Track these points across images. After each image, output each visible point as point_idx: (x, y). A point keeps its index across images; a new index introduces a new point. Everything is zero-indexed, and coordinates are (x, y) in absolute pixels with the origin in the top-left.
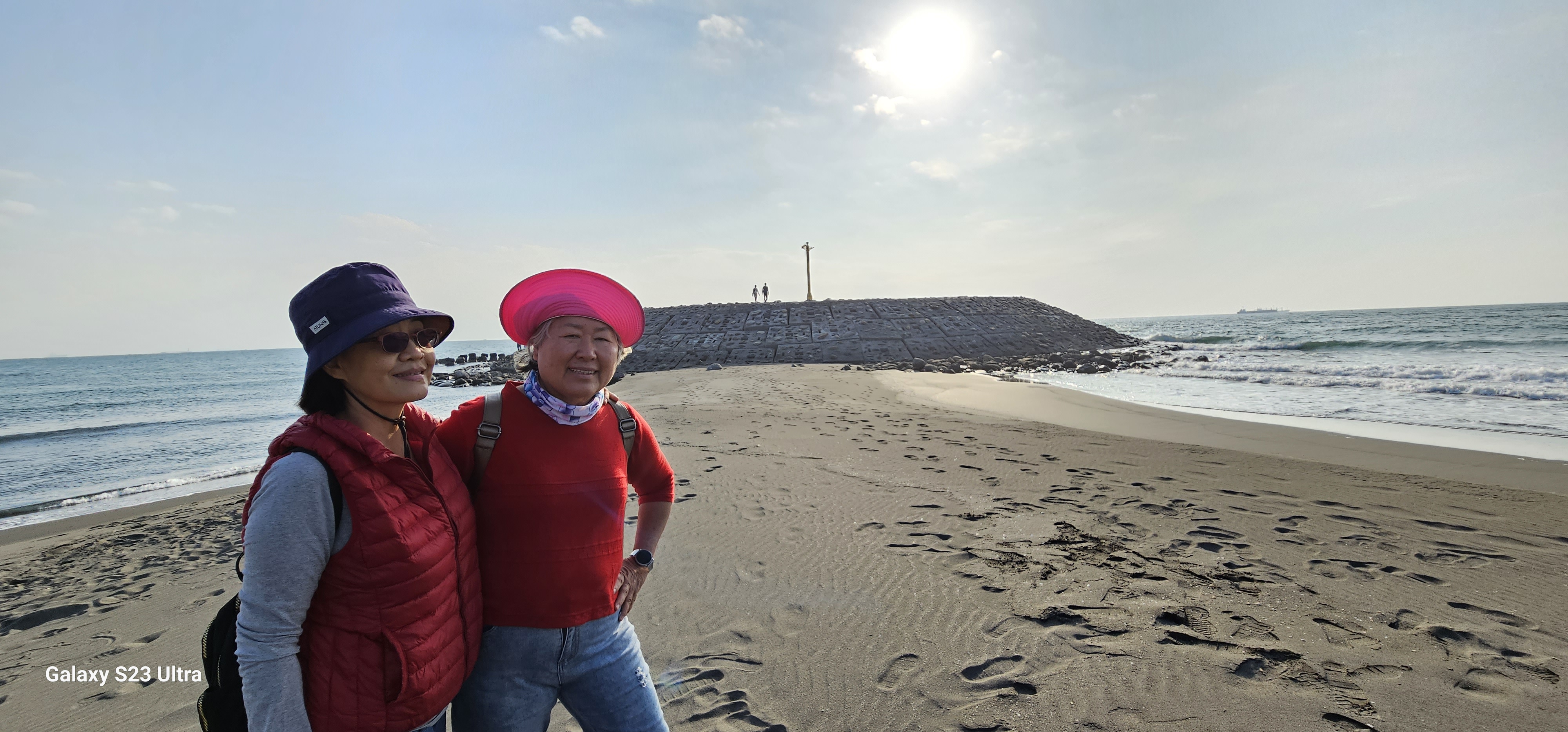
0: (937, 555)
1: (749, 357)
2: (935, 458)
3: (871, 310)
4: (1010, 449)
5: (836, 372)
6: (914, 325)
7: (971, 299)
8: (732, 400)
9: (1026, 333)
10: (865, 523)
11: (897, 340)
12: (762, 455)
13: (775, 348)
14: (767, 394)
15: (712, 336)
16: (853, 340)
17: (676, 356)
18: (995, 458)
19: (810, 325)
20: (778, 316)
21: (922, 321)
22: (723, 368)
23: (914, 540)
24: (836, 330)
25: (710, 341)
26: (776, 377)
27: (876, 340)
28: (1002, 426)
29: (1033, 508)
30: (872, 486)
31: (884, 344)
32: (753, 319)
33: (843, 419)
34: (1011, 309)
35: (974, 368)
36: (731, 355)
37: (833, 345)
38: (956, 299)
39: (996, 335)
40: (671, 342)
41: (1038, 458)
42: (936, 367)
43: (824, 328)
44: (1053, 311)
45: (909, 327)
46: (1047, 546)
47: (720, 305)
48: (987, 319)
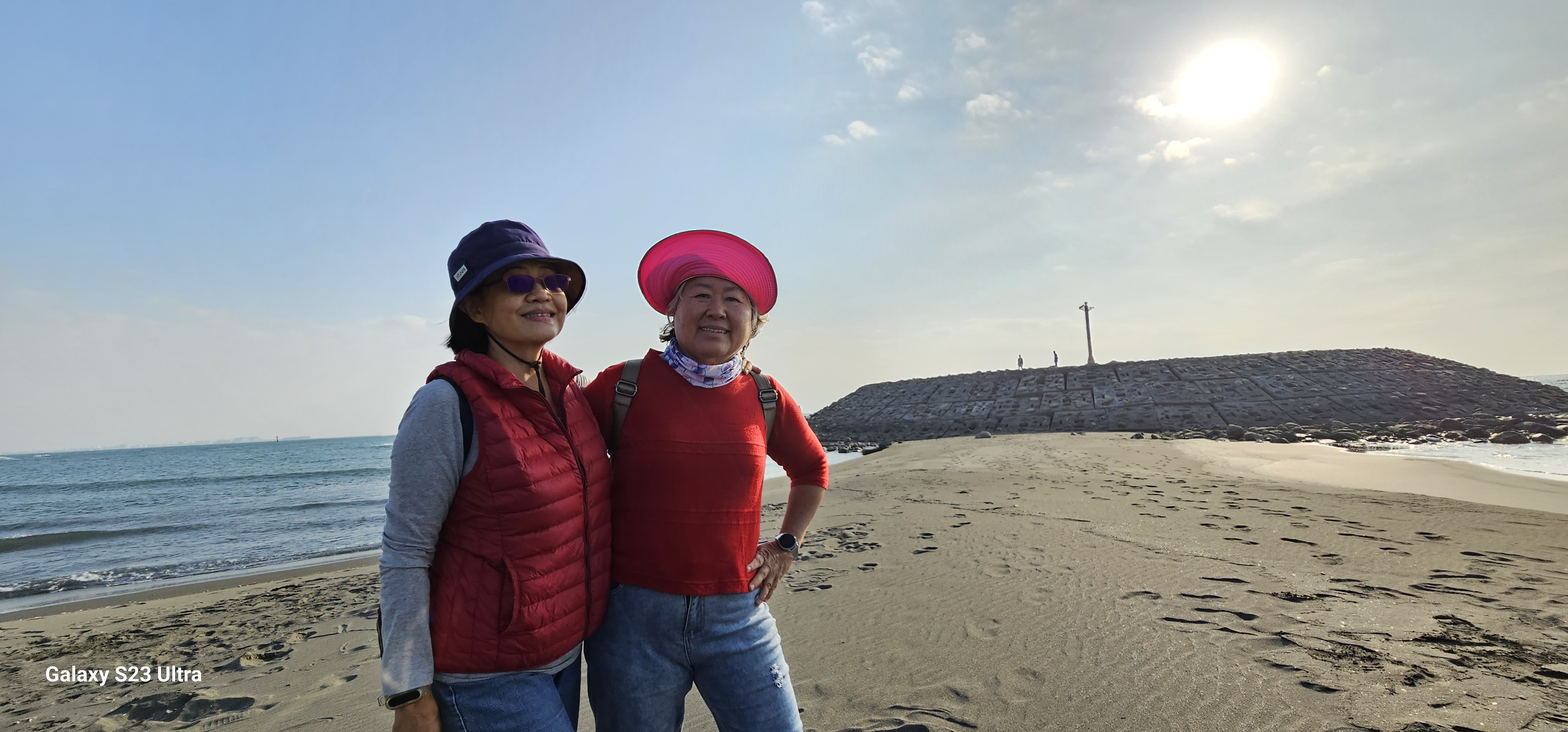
0: (1233, 637)
1: (1021, 425)
2: (1245, 529)
3: (1168, 371)
4: (1365, 523)
5: (1124, 441)
6: (1226, 386)
7: (1307, 353)
8: (998, 466)
9: (1398, 393)
10: (1134, 591)
11: (1204, 405)
12: (1019, 514)
13: (1051, 415)
14: (1038, 461)
15: (980, 404)
16: (1146, 406)
17: (943, 425)
18: (1338, 532)
19: (1092, 390)
20: (1054, 381)
21: (1238, 381)
22: (992, 436)
23: (1202, 616)
24: (1124, 395)
25: (979, 409)
26: (1050, 445)
27: (1175, 404)
28: (1352, 496)
29: (1396, 594)
30: (1150, 553)
31: (1187, 409)
32: (1025, 385)
33: (1124, 484)
34: (1372, 364)
35: (1317, 437)
36: (1001, 424)
37: (1121, 412)
38: (1285, 354)
39: (1349, 397)
40: (938, 410)
41: (1411, 536)
42: (1261, 435)
43: (1108, 392)
44: (1441, 365)
45: (1219, 389)
46: (1418, 643)
47: (989, 373)
48: (1333, 377)
